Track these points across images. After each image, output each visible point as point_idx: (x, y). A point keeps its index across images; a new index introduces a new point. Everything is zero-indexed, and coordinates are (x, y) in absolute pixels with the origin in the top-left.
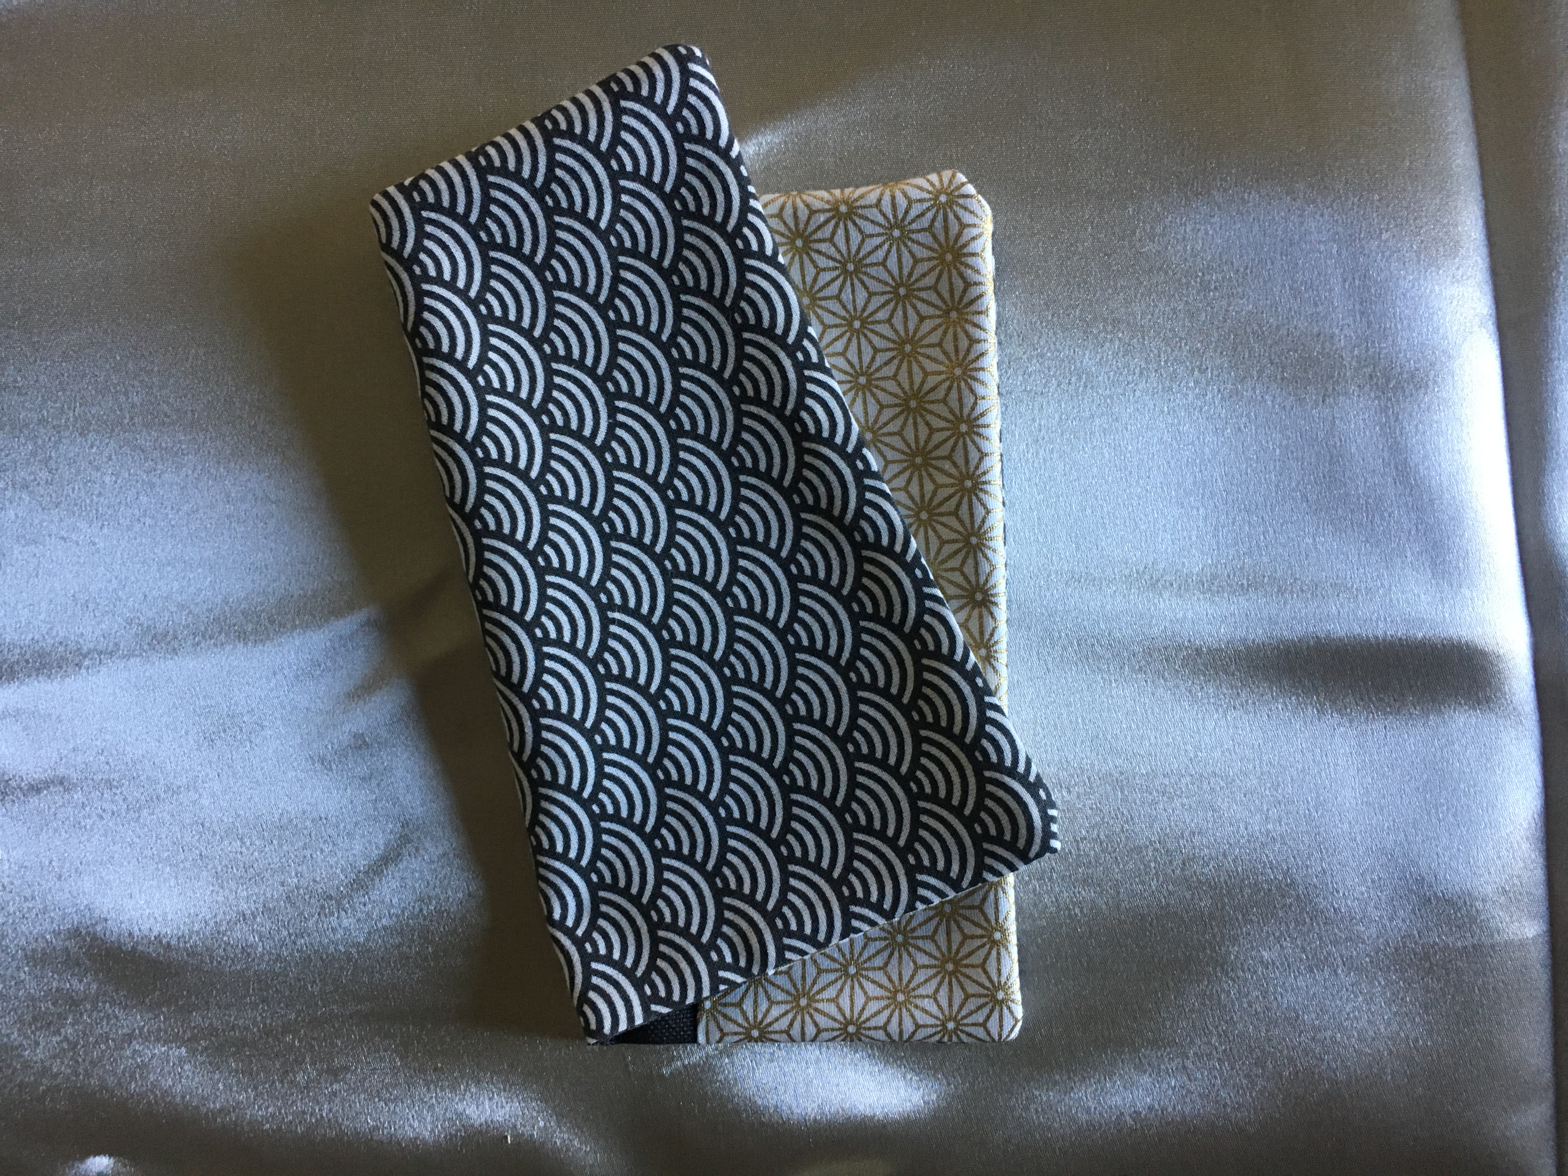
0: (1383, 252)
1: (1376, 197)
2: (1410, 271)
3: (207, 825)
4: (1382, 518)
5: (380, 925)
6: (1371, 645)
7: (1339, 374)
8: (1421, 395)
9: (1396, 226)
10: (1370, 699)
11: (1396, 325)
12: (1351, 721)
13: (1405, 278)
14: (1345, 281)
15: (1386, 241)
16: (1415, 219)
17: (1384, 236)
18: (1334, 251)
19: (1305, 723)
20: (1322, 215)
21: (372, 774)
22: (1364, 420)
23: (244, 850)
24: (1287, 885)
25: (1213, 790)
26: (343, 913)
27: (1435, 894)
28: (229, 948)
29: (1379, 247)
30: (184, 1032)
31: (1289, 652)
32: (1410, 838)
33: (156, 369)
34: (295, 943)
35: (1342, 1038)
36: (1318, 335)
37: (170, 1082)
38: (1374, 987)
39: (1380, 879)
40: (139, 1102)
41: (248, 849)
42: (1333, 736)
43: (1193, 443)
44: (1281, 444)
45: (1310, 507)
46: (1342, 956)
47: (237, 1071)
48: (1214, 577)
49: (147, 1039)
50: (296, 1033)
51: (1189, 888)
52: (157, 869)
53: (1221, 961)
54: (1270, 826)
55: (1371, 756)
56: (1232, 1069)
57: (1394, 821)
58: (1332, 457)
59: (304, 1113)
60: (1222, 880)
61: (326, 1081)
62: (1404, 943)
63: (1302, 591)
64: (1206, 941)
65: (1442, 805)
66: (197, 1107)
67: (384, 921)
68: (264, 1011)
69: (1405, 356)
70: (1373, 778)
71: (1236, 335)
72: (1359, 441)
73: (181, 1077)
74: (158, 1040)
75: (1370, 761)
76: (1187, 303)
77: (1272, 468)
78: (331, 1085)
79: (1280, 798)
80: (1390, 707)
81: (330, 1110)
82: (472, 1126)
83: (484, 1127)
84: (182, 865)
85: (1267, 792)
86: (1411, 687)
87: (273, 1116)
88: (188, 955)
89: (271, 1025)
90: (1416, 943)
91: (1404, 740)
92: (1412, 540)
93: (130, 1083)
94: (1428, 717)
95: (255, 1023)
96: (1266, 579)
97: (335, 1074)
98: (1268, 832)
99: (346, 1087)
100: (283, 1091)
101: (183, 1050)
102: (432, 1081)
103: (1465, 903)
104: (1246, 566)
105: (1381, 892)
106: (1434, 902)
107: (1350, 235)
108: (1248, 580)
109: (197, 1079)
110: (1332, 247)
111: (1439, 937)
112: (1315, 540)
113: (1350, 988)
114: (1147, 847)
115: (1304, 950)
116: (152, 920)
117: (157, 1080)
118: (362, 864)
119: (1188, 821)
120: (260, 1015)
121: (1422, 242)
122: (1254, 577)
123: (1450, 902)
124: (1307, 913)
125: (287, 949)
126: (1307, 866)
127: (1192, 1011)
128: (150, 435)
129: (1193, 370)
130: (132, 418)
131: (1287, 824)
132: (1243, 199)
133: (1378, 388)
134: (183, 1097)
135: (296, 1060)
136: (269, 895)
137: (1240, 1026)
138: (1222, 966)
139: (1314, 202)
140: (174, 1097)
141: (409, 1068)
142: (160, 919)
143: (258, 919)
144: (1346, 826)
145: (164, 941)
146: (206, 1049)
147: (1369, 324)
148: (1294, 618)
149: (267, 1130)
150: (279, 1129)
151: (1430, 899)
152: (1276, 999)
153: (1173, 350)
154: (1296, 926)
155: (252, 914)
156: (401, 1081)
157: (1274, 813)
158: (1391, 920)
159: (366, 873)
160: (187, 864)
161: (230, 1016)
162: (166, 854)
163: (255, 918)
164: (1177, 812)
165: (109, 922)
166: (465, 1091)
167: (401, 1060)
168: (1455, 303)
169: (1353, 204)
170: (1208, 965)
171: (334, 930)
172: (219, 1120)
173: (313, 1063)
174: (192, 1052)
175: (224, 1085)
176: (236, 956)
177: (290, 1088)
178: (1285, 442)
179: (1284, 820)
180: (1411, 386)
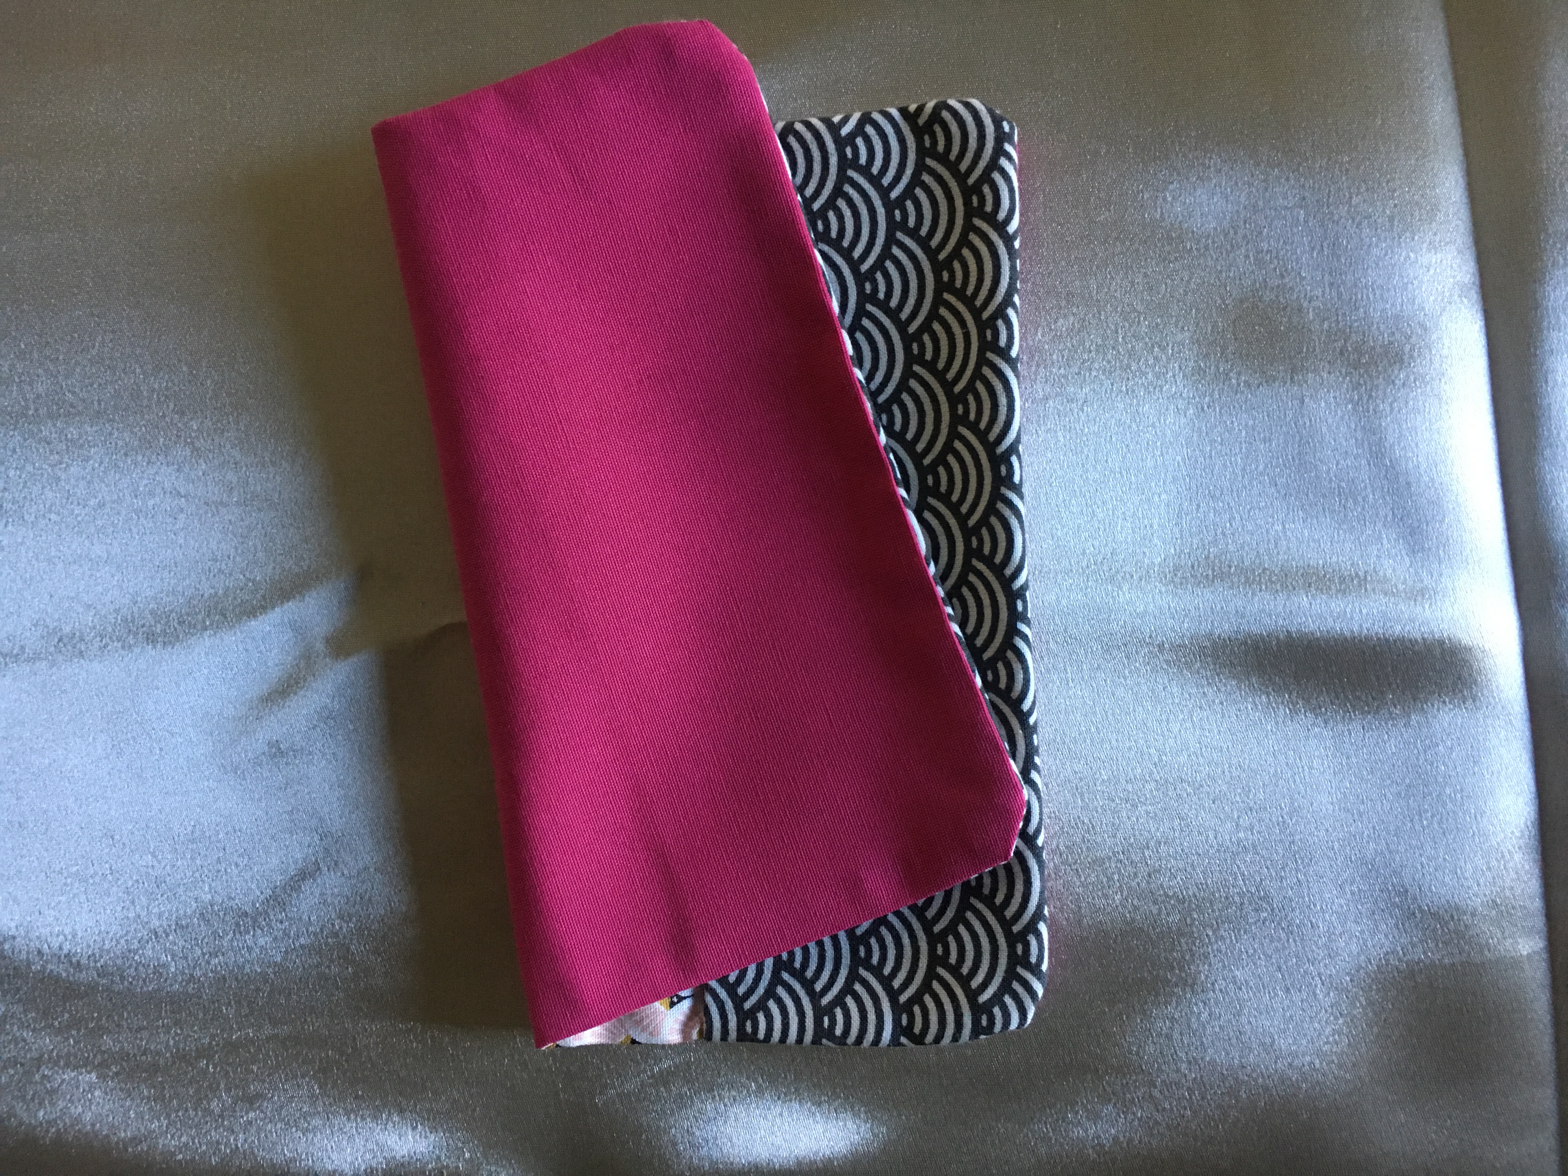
0: (1353, 220)
1: (1346, 159)
2: (1382, 238)
3: (117, 837)
4: (1355, 502)
5: (297, 944)
6: (1346, 639)
7: (1308, 349)
8: (1396, 372)
9: (1367, 190)
10: (1346, 697)
11: (1368, 295)
12: (1326, 722)
13: (1377, 246)
14: (1313, 249)
15: (1356, 206)
16: (1388, 182)
17: (1355, 200)
18: (1301, 218)
19: (1277, 723)
20: (1288, 179)
21: (287, 784)
22: (1335, 398)
23: (155, 863)
24: (1260, 898)
25: (1179, 796)
26: (259, 932)
27: (1420, 907)
28: (141, 968)
29: (1348, 212)
30: (95, 1056)
31: (1258, 648)
32: (1392, 847)
33: (61, 358)
34: (208, 963)
35: (1321, 1063)
36: (1285, 308)
37: (80, 1109)
38: (1355, 1007)
39: (1359, 890)
40: (47, 1131)
41: (159, 862)
42: (1307, 738)
43: (1153, 425)
44: (1246, 425)
45: (1279, 492)
46: (1319, 975)
47: (149, 1098)
48: (1176, 569)
49: (56, 1063)
50: (210, 1058)
51: (1155, 903)
52: (65, 884)
53: (1190, 981)
54: (1241, 835)
55: (1348, 758)
56: (1203, 1098)
57: (1374, 828)
58: (1301, 439)
59: (218, 1143)
60: (1190, 893)
61: (241, 1110)
62: (1387, 961)
63: (1272, 582)
64: (1175, 959)
65: (1426, 811)
66: (107, 1136)
67: (302, 941)
68: (176, 1034)
69: (1378, 328)
70: (1351, 782)
71: (1197, 309)
72: (1330, 421)
73: (91, 1104)
74: (67, 1065)
75: (1347, 764)
76: (1146, 275)
77: (1238, 450)
78: (247, 1113)
79: (1252, 804)
80: (1368, 705)
81: (245, 1140)
82: (394, 1158)
83: (407, 1159)
84: (91, 881)
85: (1238, 798)
86: (1390, 684)
87: (186, 1145)
88: (99, 975)
89: (184, 1050)
90: (1400, 960)
91: (1383, 741)
92: (1388, 525)
93: (38, 1110)
94: (1409, 717)
95: (167, 1046)
96: (1233, 569)
97: (251, 1101)
98: (1239, 841)
99: (262, 1115)
100: (196, 1120)
101: (94, 1076)
102: (352, 1110)
103: (1452, 917)
104: (1212, 556)
105: (1362, 905)
106: (1418, 915)
107: (1318, 201)
108: (1213, 570)
109: (107, 1107)
110: (1299, 213)
111: (1425, 953)
112: (1284, 527)
113: (1330, 1010)
114: (1110, 858)
115: (1279, 969)
116: (61, 937)
117: (66, 1107)
118: (278, 879)
119: (1153, 830)
120: (173, 1038)
121: (1395, 206)
122: (1220, 568)
123: (1435, 915)
124: (1283, 929)
125: (201, 969)
126: (1282, 877)
127: (1159, 1035)
128: (54, 425)
129: (1153, 346)
130: (36, 410)
131: (1259, 832)
132: (1203, 164)
133: (1349, 364)
134: (93, 1125)
135: (210, 1087)
136: (182, 912)
137: (1210, 1051)
138: (1192, 987)
139: (1279, 164)
140: (85, 1126)
141: (329, 1097)
142: (70, 937)
143: (171, 937)
144: (1322, 833)
145: (74, 960)
146: (117, 1074)
147: (1340, 295)
148: (1263, 611)
149: (180, 1161)
150: (193, 1160)
151: (1414, 914)
152: (1249, 1022)
153: (1131, 326)
154: (1271, 941)
155: (165, 932)
156: (320, 1109)
157: (1245, 821)
158: (1373, 934)
159: (284, 888)
160: (97, 879)
161: (141, 1040)
162: (75, 869)
163: (167, 935)
164: (1141, 821)
165: (18, 939)
166: (387, 1120)
167: (320, 1088)
168: (1432, 271)
169: (1321, 167)
170: (1177, 985)
171: (250, 949)
172: (130, 1150)
173: (228, 1090)
174: (102, 1077)
175: (136, 1113)
176: (147, 975)
177: (204, 1116)
178: (1251, 423)
179: (1257, 828)
180: (1385, 361)
